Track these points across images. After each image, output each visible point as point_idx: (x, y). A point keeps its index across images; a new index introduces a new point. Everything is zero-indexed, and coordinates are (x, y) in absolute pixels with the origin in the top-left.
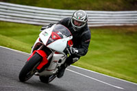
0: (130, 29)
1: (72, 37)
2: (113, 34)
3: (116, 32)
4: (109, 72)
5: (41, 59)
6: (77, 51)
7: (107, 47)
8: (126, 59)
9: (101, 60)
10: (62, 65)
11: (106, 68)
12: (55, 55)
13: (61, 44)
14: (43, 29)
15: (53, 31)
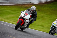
1: (31, 14)
2: (20, 8)
3: (21, 7)
5: (22, 22)
6: (33, 19)
7: (17, 13)
9: (15, 19)
10: (28, 24)
12: (26, 20)
13: (28, 17)
14: (22, 12)
15: (25, 13)
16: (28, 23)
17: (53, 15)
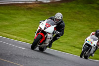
0: (29, 6)
3: (20, 8)
4: (15, 37)
5: (42, 37)
8: (27, 28)
11: (13, 35)
12: (48, 35)
13: (51, 29)
16: (51, 38)
17: (75, 22)
